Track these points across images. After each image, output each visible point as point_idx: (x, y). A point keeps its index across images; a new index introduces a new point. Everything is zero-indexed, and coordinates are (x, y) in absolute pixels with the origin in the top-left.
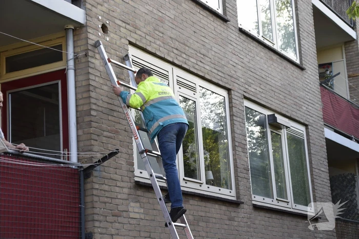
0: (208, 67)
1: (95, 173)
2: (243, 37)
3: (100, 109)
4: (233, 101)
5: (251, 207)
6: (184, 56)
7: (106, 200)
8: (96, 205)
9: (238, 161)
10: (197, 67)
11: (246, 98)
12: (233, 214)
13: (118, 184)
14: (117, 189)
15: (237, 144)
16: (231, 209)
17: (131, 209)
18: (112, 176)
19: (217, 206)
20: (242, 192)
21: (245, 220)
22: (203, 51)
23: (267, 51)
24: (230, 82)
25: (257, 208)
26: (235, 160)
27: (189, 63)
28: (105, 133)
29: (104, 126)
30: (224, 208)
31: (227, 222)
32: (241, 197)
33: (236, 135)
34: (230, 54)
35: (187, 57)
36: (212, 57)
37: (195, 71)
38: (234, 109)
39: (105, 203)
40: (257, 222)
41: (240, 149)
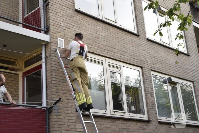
0: (127, 57)
1: (54, 111)
2: (149, 43)
3: (58, 80)
4: (144, 72)
5: (157, 123)
6: (112, 53)
7: (61, 123)
8: (55, 126)
9: (148, 101)
10: (120, 57)
11: (152, 70)
12: (145, 127)
13: (69, 115)
14: (69, 118)
15: (147, 93)
16: (143, 124)
17: (77, 127)
18: (65, 112)
19: (134, 123)
20: (151, 116)
21: (153, 129)
22: (124, 50)
23: (165, 48)
24: (142, 64)
25: (161, 123)
26: (146, 100)
27: (116, 56)
28: (61, 91)
29: (60, 88)
30: (139, 124)
31: (142, 131)
32: (151, 118)
33: (146, 88)
34: (141, 51)
35: (114, 53)
36: (130, 53)
37: (119, 60)
38: (145, 76)
39: (61, 125)
40: (161, 130)
41: (149, 95)
